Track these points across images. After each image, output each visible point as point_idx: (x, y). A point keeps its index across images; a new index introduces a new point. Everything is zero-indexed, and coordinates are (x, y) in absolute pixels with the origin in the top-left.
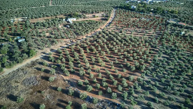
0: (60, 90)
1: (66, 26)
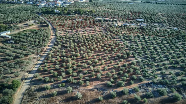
0: (103, 99)
1: (9, 42)
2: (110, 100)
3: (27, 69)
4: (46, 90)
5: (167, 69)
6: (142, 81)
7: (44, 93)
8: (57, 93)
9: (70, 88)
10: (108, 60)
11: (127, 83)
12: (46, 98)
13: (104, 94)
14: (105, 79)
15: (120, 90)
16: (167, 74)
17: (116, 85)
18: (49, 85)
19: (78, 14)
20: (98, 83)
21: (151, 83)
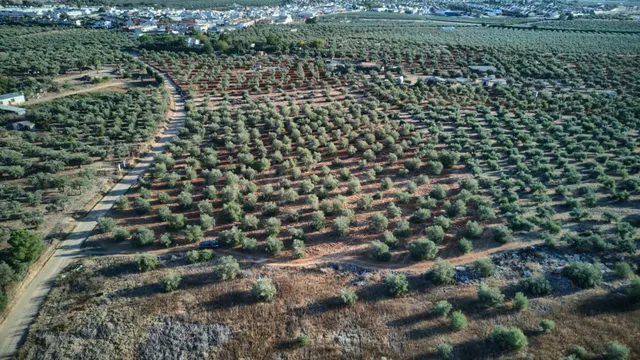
0: (357, 297)
1: (15, 125)
2: (382, 302)
3: (72, 205)
4: (139, 272)
5: (595, 206)
6: (504, 242)
7: (131, 281)
8: (179, 279)
9: (230, 263)
10: (374, 178)
11: (447, 249)
12: (137, 298)
13: (362, 283)
14: (363, 236)
15: (420, 269)
16: (595, 222)
17: (403, 255)
18: (151, 255)
19: (268, 51)
20: (339, 248)
21: (539, 248)
